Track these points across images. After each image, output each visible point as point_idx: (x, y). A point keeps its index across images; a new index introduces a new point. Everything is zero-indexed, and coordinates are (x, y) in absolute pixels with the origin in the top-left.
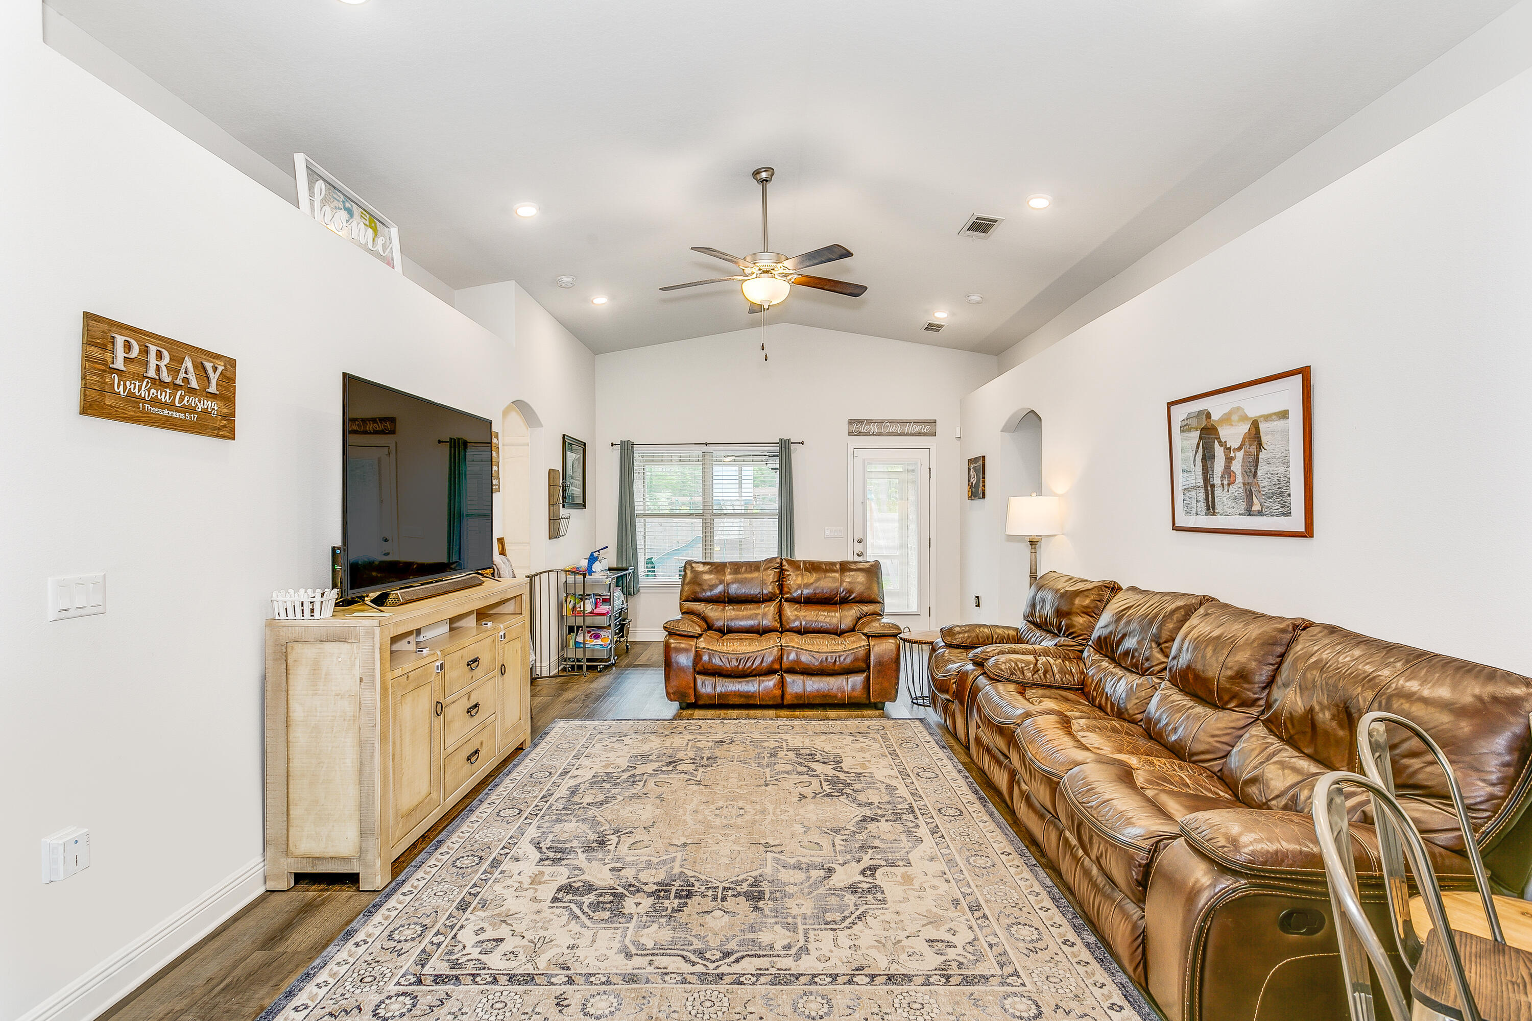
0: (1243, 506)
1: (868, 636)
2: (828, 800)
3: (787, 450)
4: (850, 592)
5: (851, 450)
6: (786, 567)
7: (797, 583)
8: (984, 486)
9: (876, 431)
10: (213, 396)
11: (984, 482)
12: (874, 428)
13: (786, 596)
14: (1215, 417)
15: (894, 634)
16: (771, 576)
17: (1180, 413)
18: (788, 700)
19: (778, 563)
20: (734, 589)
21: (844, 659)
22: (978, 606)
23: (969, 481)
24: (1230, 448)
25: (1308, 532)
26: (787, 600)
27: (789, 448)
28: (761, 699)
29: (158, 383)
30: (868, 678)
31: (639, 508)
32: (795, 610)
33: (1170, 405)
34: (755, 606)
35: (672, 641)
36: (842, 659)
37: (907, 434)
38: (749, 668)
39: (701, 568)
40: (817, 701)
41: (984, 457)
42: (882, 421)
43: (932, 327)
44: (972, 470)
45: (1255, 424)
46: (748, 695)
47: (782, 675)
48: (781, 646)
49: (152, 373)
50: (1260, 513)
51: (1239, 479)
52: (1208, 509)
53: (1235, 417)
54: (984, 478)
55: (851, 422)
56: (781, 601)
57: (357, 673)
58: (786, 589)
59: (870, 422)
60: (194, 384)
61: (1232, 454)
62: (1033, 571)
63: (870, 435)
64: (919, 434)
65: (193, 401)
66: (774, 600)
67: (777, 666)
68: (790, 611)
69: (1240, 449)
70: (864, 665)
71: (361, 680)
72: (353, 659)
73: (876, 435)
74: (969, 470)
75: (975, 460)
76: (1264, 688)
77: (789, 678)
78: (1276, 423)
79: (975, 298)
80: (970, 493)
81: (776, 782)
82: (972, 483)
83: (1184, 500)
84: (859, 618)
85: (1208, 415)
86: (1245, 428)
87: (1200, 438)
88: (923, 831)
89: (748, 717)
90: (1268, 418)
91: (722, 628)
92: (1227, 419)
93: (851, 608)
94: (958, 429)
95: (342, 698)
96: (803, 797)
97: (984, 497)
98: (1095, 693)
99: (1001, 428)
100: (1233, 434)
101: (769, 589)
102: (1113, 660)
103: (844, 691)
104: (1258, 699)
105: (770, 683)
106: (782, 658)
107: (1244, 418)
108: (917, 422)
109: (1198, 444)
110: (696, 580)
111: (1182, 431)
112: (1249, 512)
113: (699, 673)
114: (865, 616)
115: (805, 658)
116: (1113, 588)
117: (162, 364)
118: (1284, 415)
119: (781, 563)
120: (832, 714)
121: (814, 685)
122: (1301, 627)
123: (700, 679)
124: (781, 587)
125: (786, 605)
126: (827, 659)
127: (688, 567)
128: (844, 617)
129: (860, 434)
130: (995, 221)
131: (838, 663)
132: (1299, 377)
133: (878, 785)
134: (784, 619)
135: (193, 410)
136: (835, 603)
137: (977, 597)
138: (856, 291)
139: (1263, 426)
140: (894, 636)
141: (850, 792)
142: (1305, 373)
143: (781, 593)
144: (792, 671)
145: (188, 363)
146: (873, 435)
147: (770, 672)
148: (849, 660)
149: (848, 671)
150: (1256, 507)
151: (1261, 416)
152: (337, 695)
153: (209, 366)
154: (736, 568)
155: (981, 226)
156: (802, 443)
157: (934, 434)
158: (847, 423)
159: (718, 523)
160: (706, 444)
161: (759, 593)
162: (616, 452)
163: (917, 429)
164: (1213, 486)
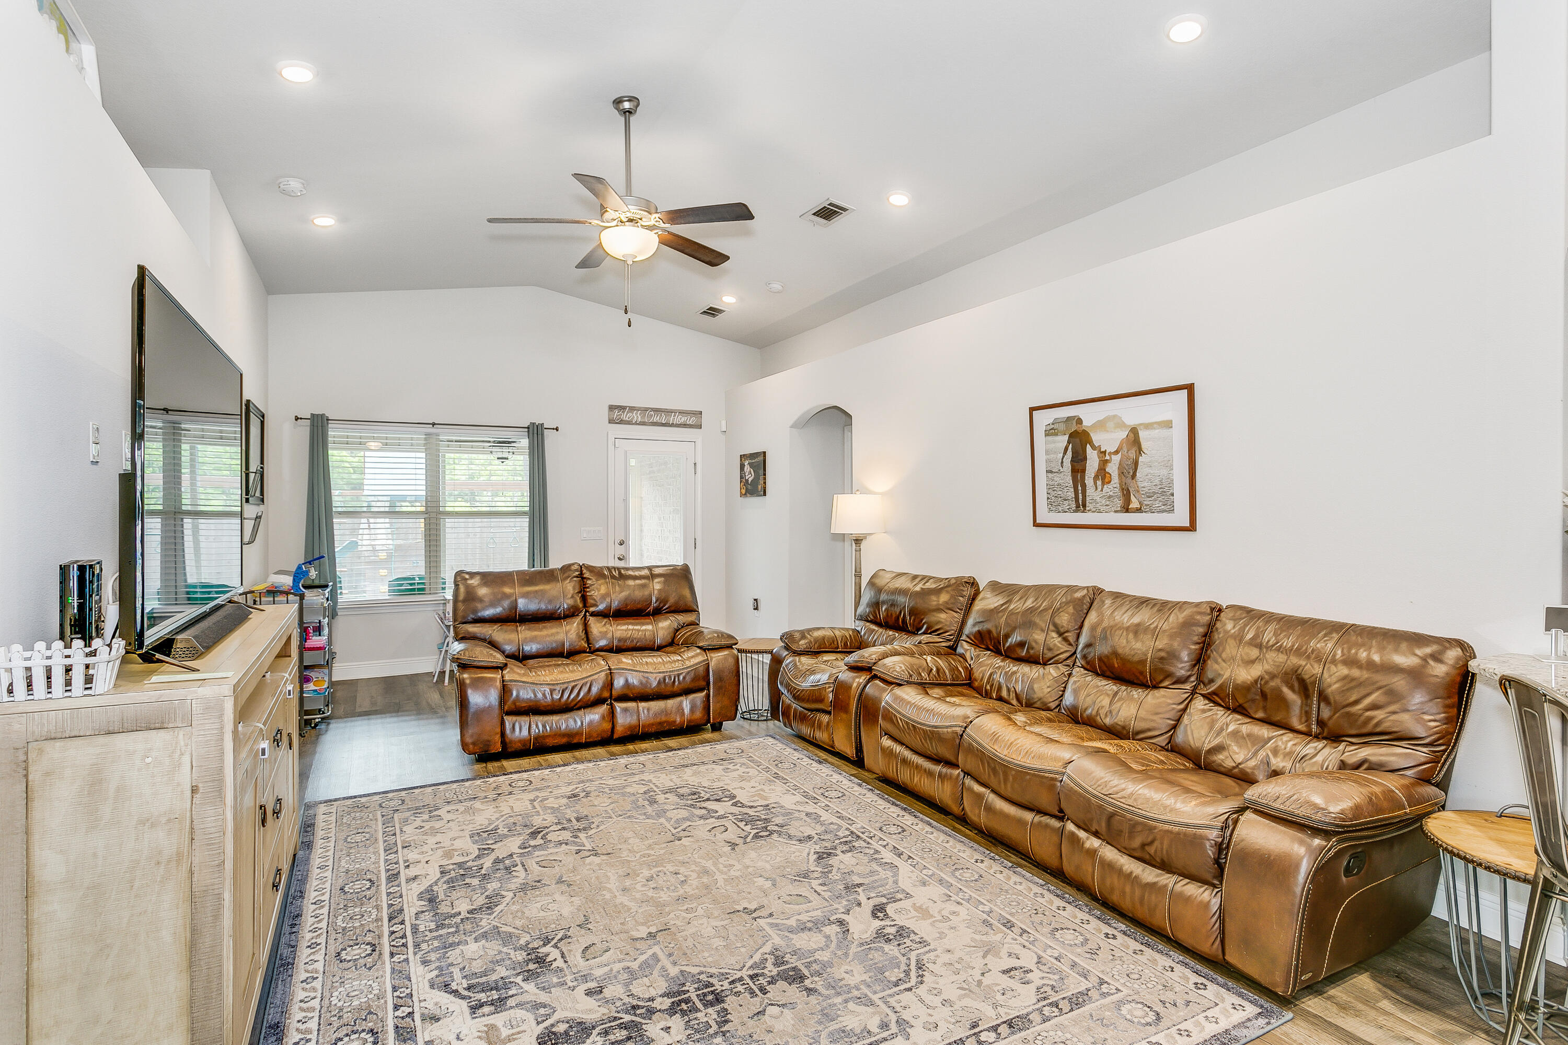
0: (1119, 503)
1: (702, 648)
2: (761, 842)
3: (540, 437)
4: (665, 601)
5: (611, 440)
6: (587, 574)
7: (600, 593)
8: (765, 483)
9: (640, 419)
11: (765, 479)
12: (637, 417)
13: (592, 609)
14: (1087, 423)
15: (727, 643)
16: (570, 586)
17: (1044, 419)
18: (620, 730)
19: (576, 570)
20: (523, 604)
21: (684, 678)
22: (756, 609)
23: (741, 477)
24: (1105, 452)
25: (1192, 527)
26: (593, 614)
27: (543, 434)
28: (589, 735)
30: (708, 696)
32: (605, 624)
33: (1032, 410)
34: (557, 623)
35: (465, 676)
36: (681, 678)
37: (672, 425)
38: (573, 700)
39: (474, 582)
40: (653, 730)
41: (764, 453)
42: (646, 409)
43: (712, 312)
44: (747, 468)
45: (1134, 431)
46: (570, 734)
47: (611, 704)
48: (610, 669)
50: (1139, 510)
51: (1115, 479)
52: (1078, 506)
53: (1110, 425)
54: (765, 475)
55: (612, 408)
56: (585, 615)
57: (185, 778)
58: (590, 601)
59: (632, 409)
61: (1107, 457)
62: (858, 570)
63: (633, 424)
64: (684, 425)
66: (577, 615)
67: (606, 694)
68: (597, 627)
69: (1117, 452)
70: (703, 683)
71: (194, 790)
72: (177, 755)
73: (638, 424)
74: (742, 467)
75: (753, 456)
76: (1196, 666)
77: (619, 706)
78: (1157, 431)
79: (776, 286)
80: (744, 491)
81: (686, 833)
82: (747, 481)
83: (1048, 498)
84: (677, 630)
85: (1079, 422)
86: (1123, 434)
87: (1069, 442)
88: (886, 854)
89: (579, 761)
90: (1148, 426)
92: (1101, 425)
93: (666, 619)
94: (724, 423)
95: (153, 826)
96: (732, 844)
97: (765, 494)
98: (988, 687)
99: (791, 422)
101: (566, 604)
102: (997, 652)
103: (683, 714)
104: (1190, 676)
105: (593, 717)
106: (612, 684)
107: (1121, 425)
108: (682, 412)
109: (1066, 449)
110: (471, 597)
111: (1046, 435)
112: (1126, 509)
113: (509, 713)
114: (682, 627)
115: (638, 681)
116: (973, 583)
118: (1168, 424)
119: (581, 571)
120: (671, 742)
121: (648, 712)
122: (1217, 608)
123: (509, 720)
124: (584, 598)
125: (592, 620)
126: (665, 679)
127: (459, 579)
128: (663, 627)
129: (622, 422)
130: (844, 210)
131: (677, 683)
132: (1185, 392)
133: (795, 815)
134: (592, 636)
136: (648, 615)
137: (756, 600)
138: (716, 261)
139: (1142, 434)
140: (730, 647)
141: (776, 828)
142: (1190, 389)
143: (585, 606)
144: (623, 698)
146: (636, 424)
147: (598, 702)
148: (688, 679)
149: (687, 692)
150: (1134, 504)
151: (1141, 424)
152: (142, 822)
154: (527, 578)
155: (828, 213)
156: (557, 429)
157: (700, 427)
158: (607, 409)
159: (449, 523)
160: (434, 424)
161: (559, 608)
162: (304, 429)
163: (683, 420)
164: (1084, 486)
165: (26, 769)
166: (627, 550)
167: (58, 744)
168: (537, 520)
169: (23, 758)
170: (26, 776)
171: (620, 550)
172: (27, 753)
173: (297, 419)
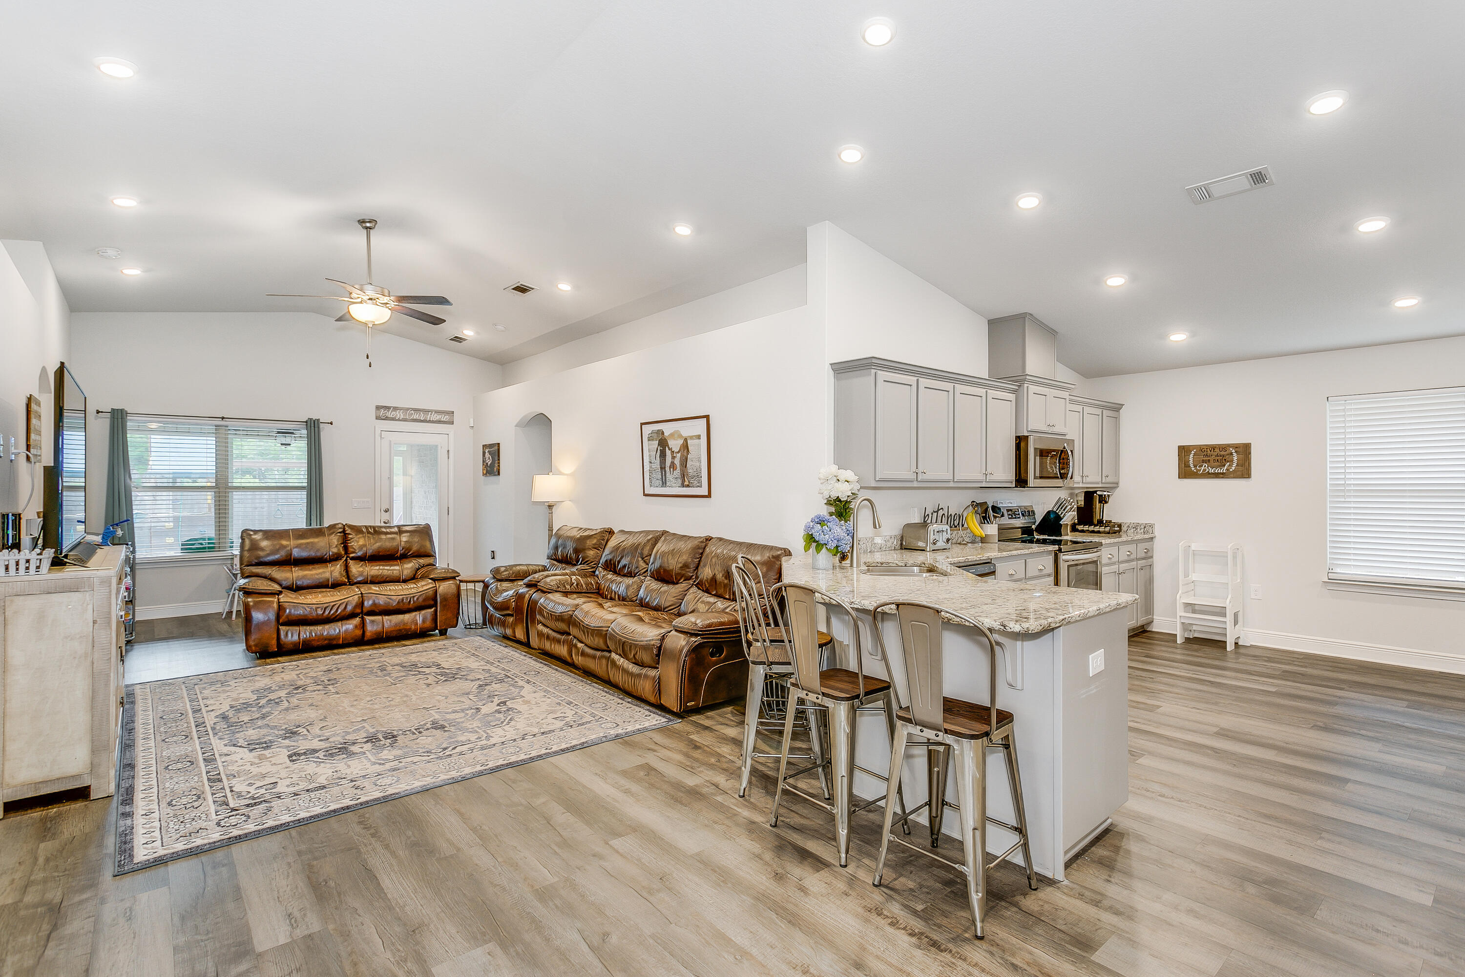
0: (680, 481)
1: (434, 580)
2: (448, 683)
3: (316, 429)
4: (409, 549)
5: (378, 432)
6: (348, 531)
7: (358, 544)
8: (499, 466)
9: (402, 417)
11: (499, 463)
12: (399, 415)
13: (352, 555)
14: (666, 434)
15: (453, 576)
16: (335, 540)
17: (647, 430)
18: (368, 634)
19: (340, 528)
20: (296, 553)
21: (418, 599)
22: (493, 558)
23: (483, 462)
24: (673, 452)
25: (709, 496)
26: (353, 559)
27: (318, 427)
28: (343, 640)
30: (436, 611)
32: (362, 566)
33: (642, 424)
34: (324, 565)
35: (249, 600)
36: (415, 599)
37: (430, 422)
38: (332, 615)
39: (257, 537)
40: (394, 634)
41: (499, 444)
42: (408, 409)
43: (457, 339)
44: (487, 455)
45: (686, 440)
46: (331, 638)
47: (363, 618)
48: (362, 594)
50: (688, 486)
51: (678, 468)
52: (663, 484)
53: (676, 436)
54: (499, 460)
55: (378, 408)
56: (346, 560)
57: (89, 616)
58: (351, 550)
59: (395, 409)
61: (675, 455)
62: (550, 526)
63: (396, 420)
64: (439, 422)
66: (341, 559)
67: (358, 611)
68: (356, 569)
69: (678, 452)
70: (432, 603)
71: (94, 622)
72: (85, 605)
73: (401, 420)
74: (484, 453)
75: (491, 446)
76: (695, 570)
77: (368, 619)
79: (500, 327)
80: (485, 472)
82: (487, 464)
83: (650, 479)
84: (418, 569)
85: (663, 433)
86: (681, 442)
87: (659, 445)
88: (521, 683)
89: (335, 654)
90: (692, 438)
93: (410, 562)
94: (472, 420)
95: (72, 639)
96: (428, 685)
97: (499, 474)
98: (607, 593)
99: (515, 424)
100: (675, 444)
101: (334, 550)
102: (615, 572)
103: (417, 624)
104: (693, 576)
105: (349, 626)
106: (363, 603)
107: (680, 436)
108: (438, 412)
109: (657, 449)
110: (255, 546)
111: (649, 440)
112: (683, 486)
113: (284, 624)
114: (422, 567)
115: (381, 601)
116: (610, 532)
118: (699, 437)
119: (344, 529)
120: (409, 643)
121: (390, 622)
122: (709, 539)
123: (283, 629)
124: (346, 548)
125: (351, 562)
126: (403, 600)
127: (245, 535)
128: (408, 567)
129: (387, 419)
130: (533, 289)
131: (412, 602)
132: (705, 420)
133: (475, 671)
134: (350, 575)
136: (396, 559)
137: (493, 552)
138: (436, 322)
139: (689, 442)
140: (454, 578)
141: (460, 677)
142: (707, 417)
143: (346, 553)
144: (371, 613)
146: (399, 420)
147: (352, 616)
148: (421, 599)
149: (419, 608)
150: (686, 483)
152: (66, 638)
154: (300, 534)
155: (522, 289)
156: (331, 423)
157: (452, 423)
158: (374, 408)
159: (236, 496)
160: (223, 418)
161: (326, 554)
162: (106, 421)
163: (438, 418)
164: (665, 472)
165: (4, 610)
166: (392, 516)
167: (21, 598)
168: (313, 493)
169: (3, 604)
170: (4, 613)
171: (385, 517)
172: (5, 602)
173: (100, 412)
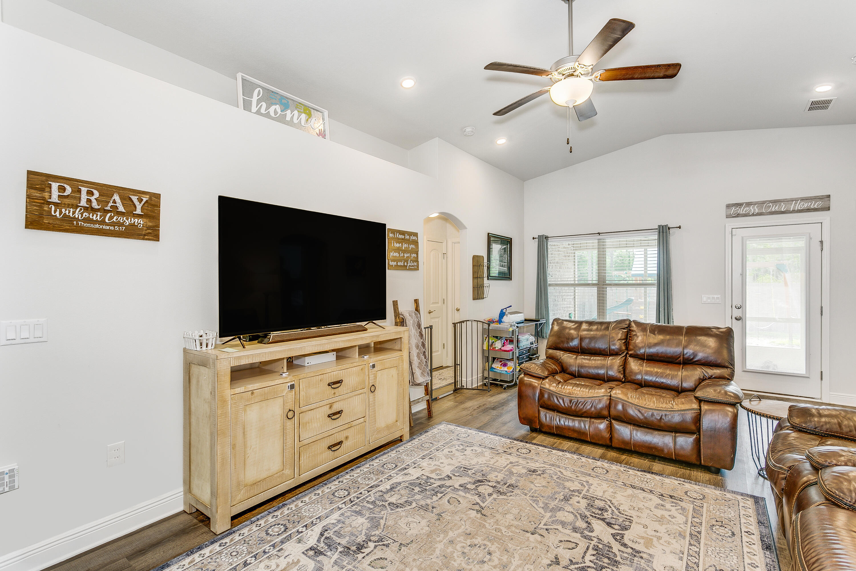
1: (700, 401)
3: (666, 234)
4: (694, 355)
5: (729, 230)
6: (634, 327)
7: (643, 342)
9: (757, 211)
10: (139, 216)
12: (754, 209)
13: (630, 352)
15: (732, 402)
16: (619, 334)
18: (618, 442)
19: (627, 324)
21: (672, 418)
26: (631, 356)
27: (669, 232)
28: (592, 437)
29: (90, 209)
30: (698, 440)
31: (550, 280)
32: (639, 365)
34: (603, 358)
35: (525, 378)
36: (669, 417)
37: (794, 212)
38: (580, 410)
39: (565, 324)
40: (644, 451)
42: (764, 202)
43: (819, 105)
46: (579, 432)
47: (611, 421)
48: (610, 396)
49: (83, 203)
55: (728, 206)
56: (626, 356)
57: (210, 388)
58: (631, 347)
59: (749, 204)
60: (121, 209)
63: (750, 216)
64: (808, 210)
65: (121, 219)
66: (620, 355)
67: (605, 413)
68: (634, 365)
70: (694, 428)
73: (756, 215)
77: (617, 425)
84: (703, 380)
91: (574, 373)
93: (695, 370)
101: (616, 345)
106: (609, 407)
108: (803, 199)
110: (559, 334)
113: (542, 406)
114: (709, 379)
115: (632, 412)
117: (93, 198)
119: (630, 325)
121: (640, 436)
123: (543, 411)
124: (627, 344)
126: (653, 415)
129: (738, 216)
131: (665, 421)
134: (627, 371)
135: (122, 225)
138: (670, 72)
140: (733, 405)
143: (627, 349)
144: (619, 419)
145: (116, 197)
146: (753, 215)
147: (600, 416)
148: (676, 420)
149: (676, 430)
153: (135, 199)
156: (680, 227)
157: (828, 209)
158: (725, 207)
160: (599, 233)
161: (608, 348)
162: (536, 243)
163: (806, 205)
166: (744, 312)
168: (662, 289)
170: (189, 374)
171: (737, 313)
172: (189, 366)
173: (534, 238)
